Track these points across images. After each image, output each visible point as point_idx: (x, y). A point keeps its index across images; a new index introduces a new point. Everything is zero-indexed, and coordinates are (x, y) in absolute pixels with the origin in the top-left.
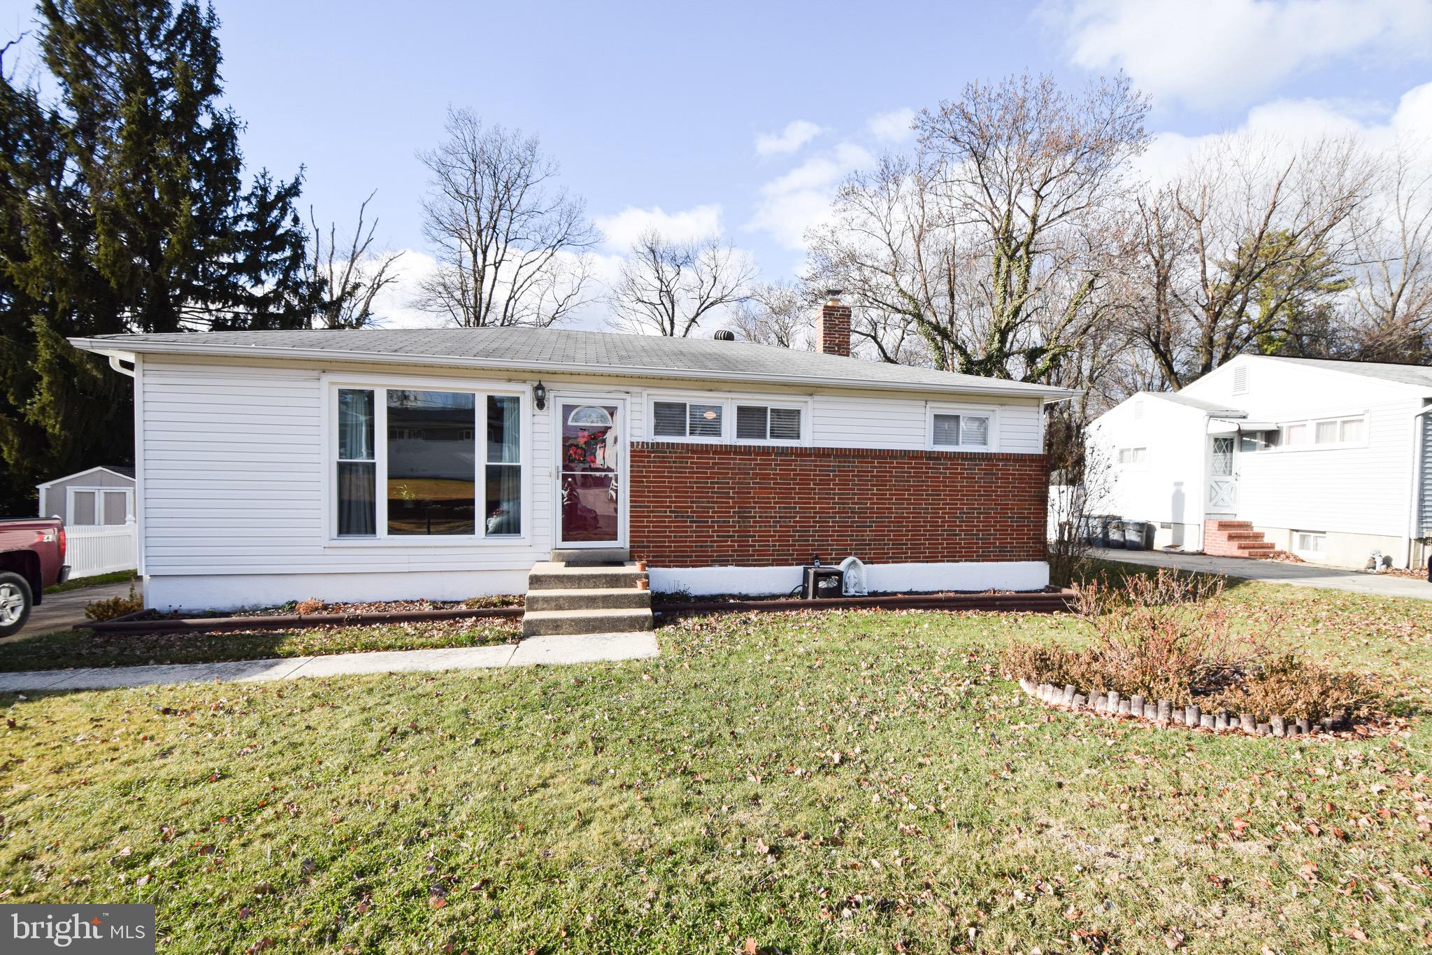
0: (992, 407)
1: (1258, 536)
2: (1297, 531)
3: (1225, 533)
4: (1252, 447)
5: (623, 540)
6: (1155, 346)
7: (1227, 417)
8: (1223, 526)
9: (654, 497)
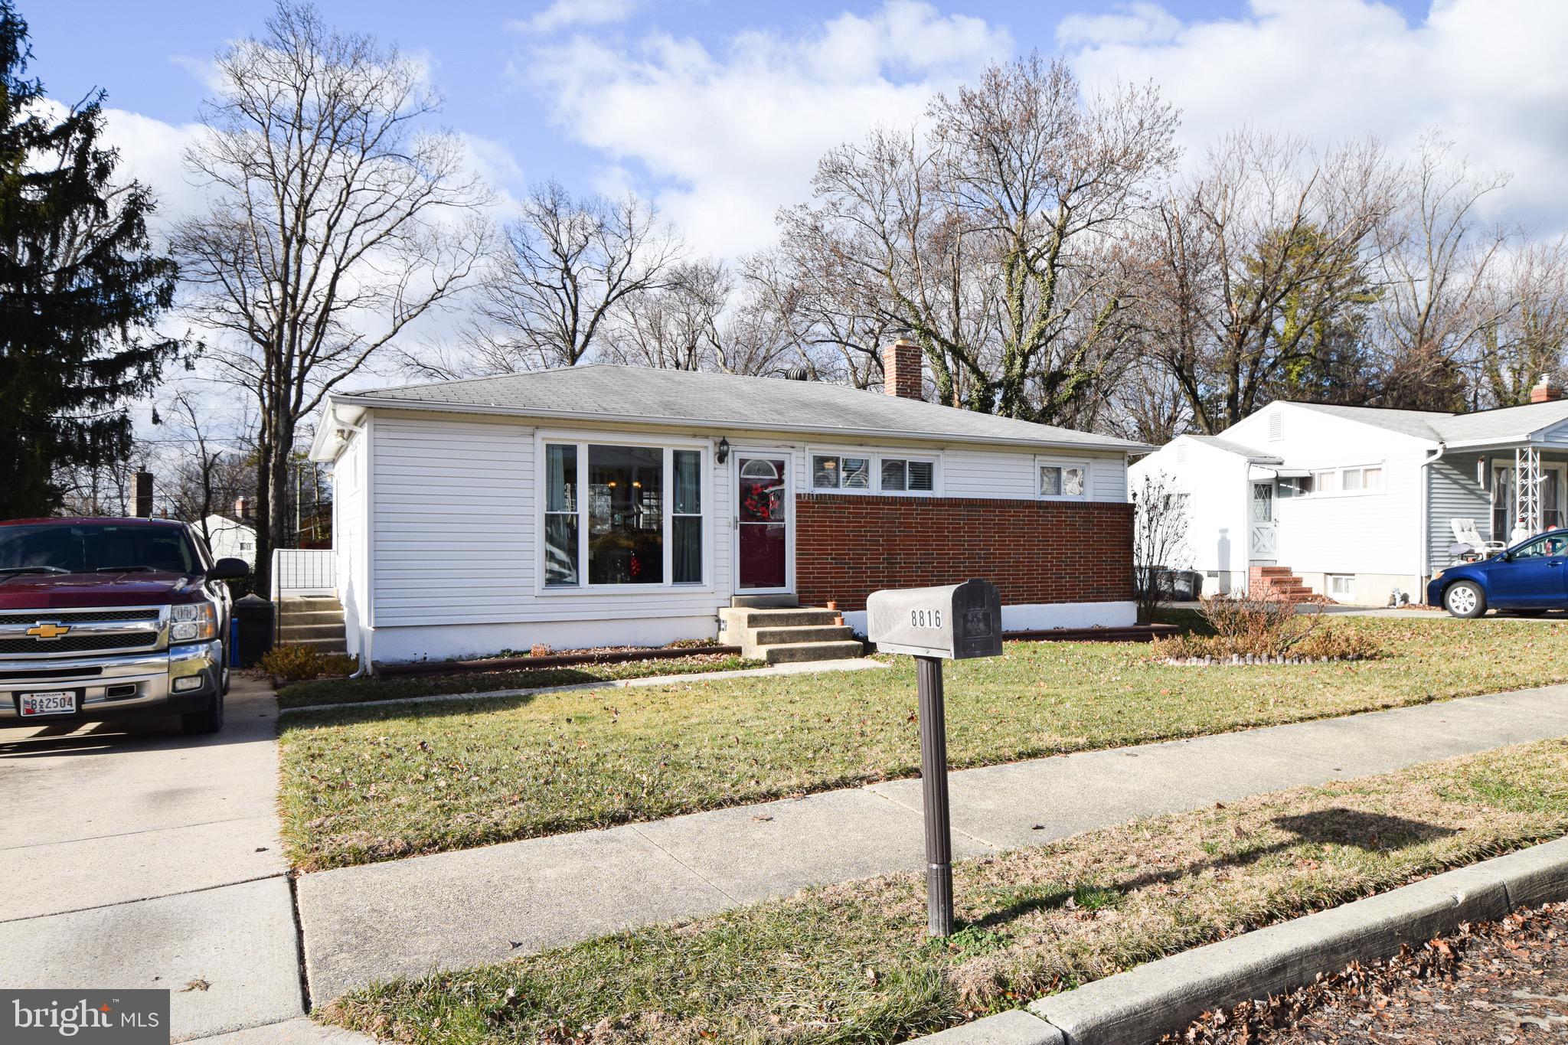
0: (1087, 461)
1: (1298, 581)
2: (1331, 574)
3: (1268, 580)
4: (1288, 493)
5: (790, 586)
6: (1179, 370)
7: (1265, 463)
8: (1266, 572)
9: (818, 545)
